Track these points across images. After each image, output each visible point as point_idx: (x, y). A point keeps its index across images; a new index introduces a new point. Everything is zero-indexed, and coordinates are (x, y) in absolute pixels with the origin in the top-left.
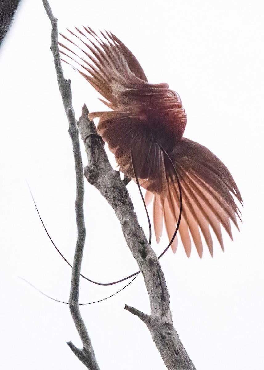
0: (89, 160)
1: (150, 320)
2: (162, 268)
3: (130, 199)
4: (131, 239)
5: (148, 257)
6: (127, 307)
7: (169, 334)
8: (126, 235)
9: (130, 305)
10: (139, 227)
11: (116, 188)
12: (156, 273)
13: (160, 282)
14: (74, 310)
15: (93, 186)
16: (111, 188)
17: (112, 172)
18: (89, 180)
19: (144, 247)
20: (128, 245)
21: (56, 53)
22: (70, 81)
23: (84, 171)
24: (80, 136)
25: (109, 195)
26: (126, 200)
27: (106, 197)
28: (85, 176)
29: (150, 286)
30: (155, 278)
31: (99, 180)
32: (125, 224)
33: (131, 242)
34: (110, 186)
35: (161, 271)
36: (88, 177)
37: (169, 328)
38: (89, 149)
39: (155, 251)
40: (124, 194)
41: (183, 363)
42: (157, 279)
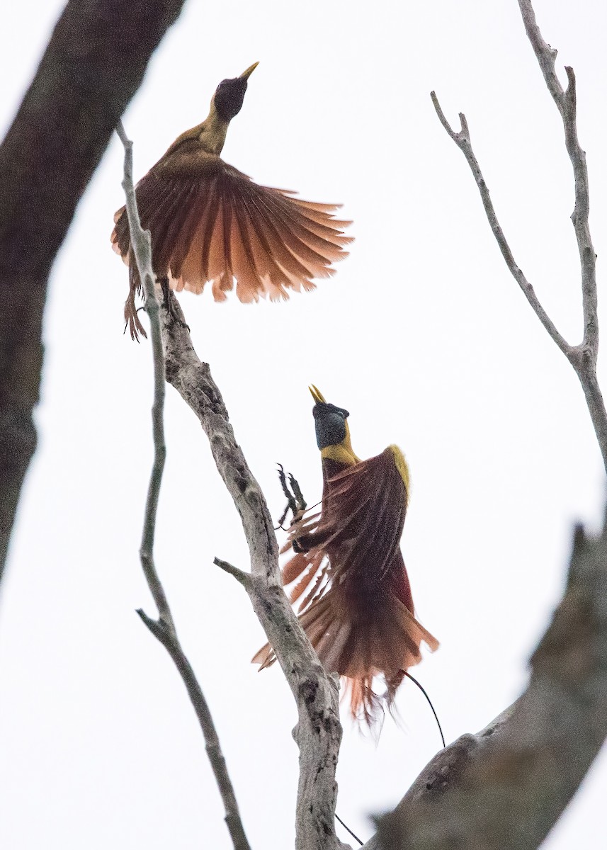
1: (250, 581)
4: (224, 462)
5: (248, 491)
6: (217, 562)
7: (278, 602)
8: (217, 457)
9: (222, 559)
10: (237, 446)
11: (204, 388)
12: (260, 513)
13: (266, 526)
14: (147, 563)
16: (197, 387)
17: (197, 365)
19: (243, 476)
20: (220, 471)
25: (193, 397)
26: (219, 406)
27: (189, 400)
29: (250, 531)
30: (258, 520)
31: (180, 376)
32: (216, 441)
34: (194, 385)
37: (278, 593)
40: (215, 398)
41: (296, 645)
42: (261, 522)
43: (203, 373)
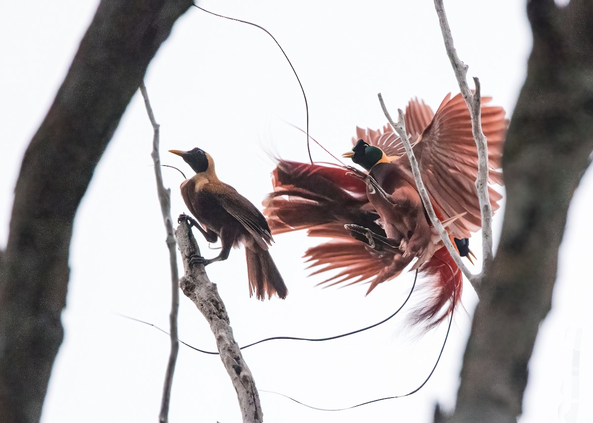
0: (186, 271)
2: (257, 386)
3: (227, 313)
4: (226, 354)
5: (242, 374)
10: (234, 342)
11: (213, 301)
12: (250, 391)
13: (254, 399)
15: (188, 299)
16: (207, 300)
17: (208, 285)
18: (184, 291)
19: (239, 363)
20: (223, 360)
21: (157, 160)
22: (169, 190)
23: (179, 282)
24: (177, 246)
25: (204, 308)
26: (223, 314)
27: (201, 310)
28: (181, 287)
29: (243, 403)
30: (249, 395)
31: (195, 293)
32: (220, 339)
33: (225, 358)
34: (206, 299)
35: (255, 389)
36: (184, 289)
38: (187, 260)
39: (249, 368)
40: (221, 308)
42: (251, 397)
43: (212, 290)
